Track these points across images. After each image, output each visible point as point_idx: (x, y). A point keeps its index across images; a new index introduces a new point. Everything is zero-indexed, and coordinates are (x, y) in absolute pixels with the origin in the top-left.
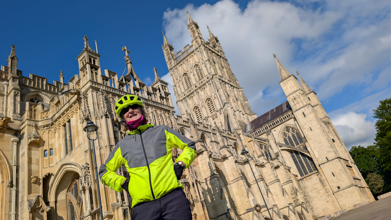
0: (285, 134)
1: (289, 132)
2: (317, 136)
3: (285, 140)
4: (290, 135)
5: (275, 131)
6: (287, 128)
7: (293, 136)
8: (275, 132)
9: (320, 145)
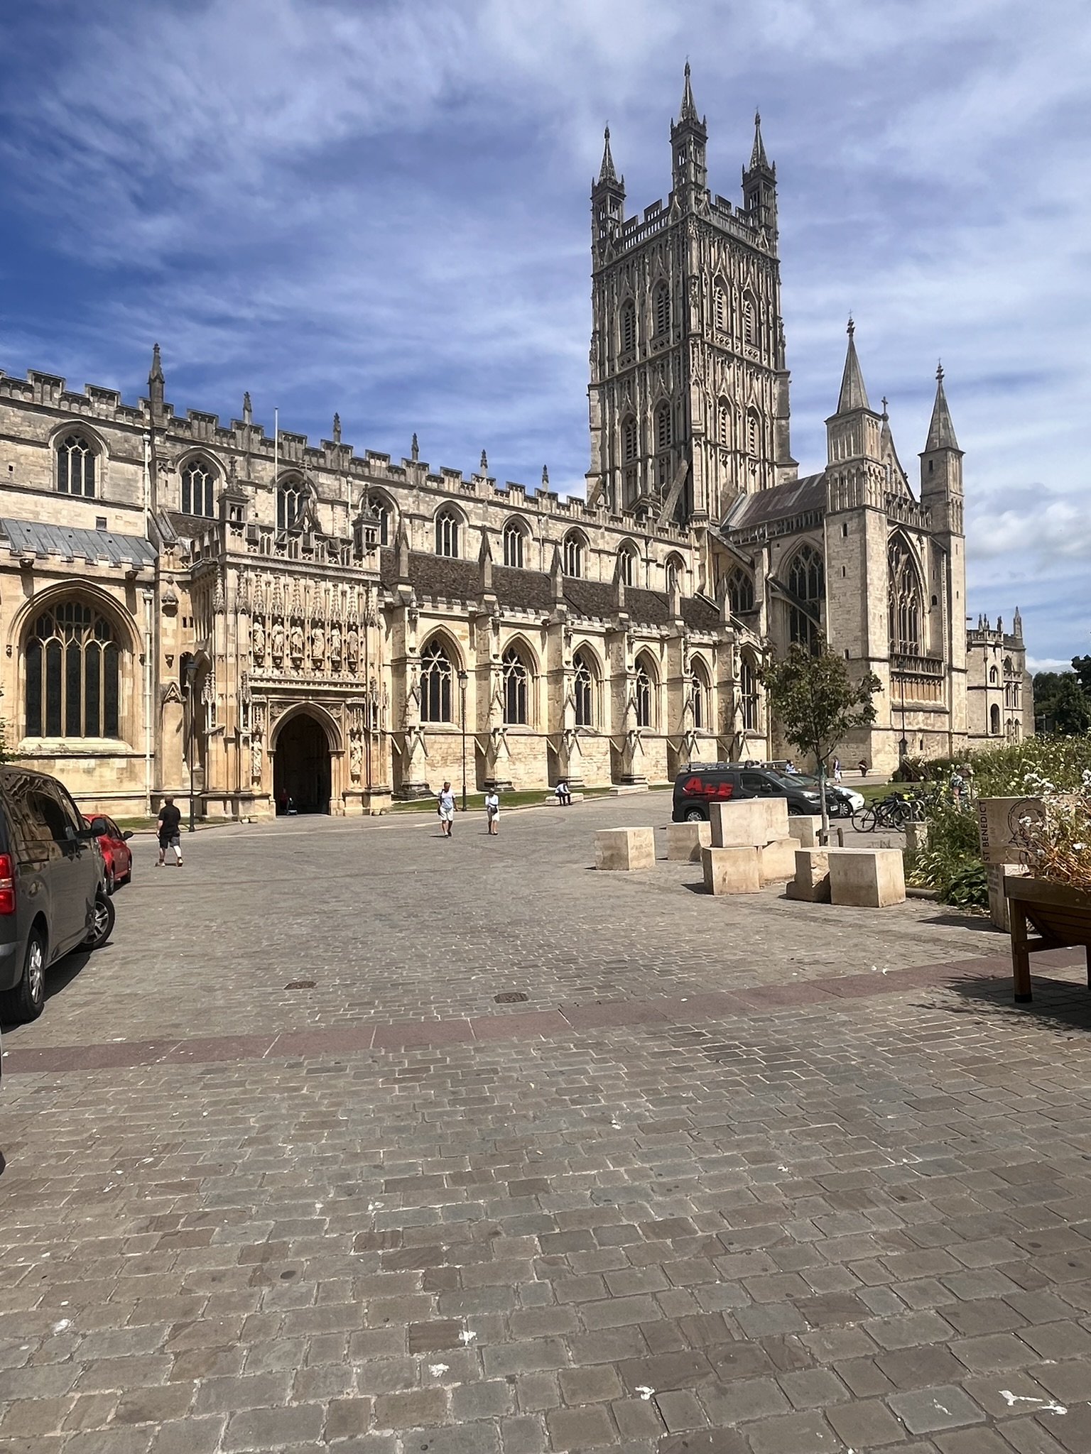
0: (797, 561)
1: (807, 559)
2: (848, 594)
3: (793, 575)
4: (807, 569)
5: (778, 546)
6: (806, 550)
7: (812, 571)
8: (776, 549)
9: (847, 616)
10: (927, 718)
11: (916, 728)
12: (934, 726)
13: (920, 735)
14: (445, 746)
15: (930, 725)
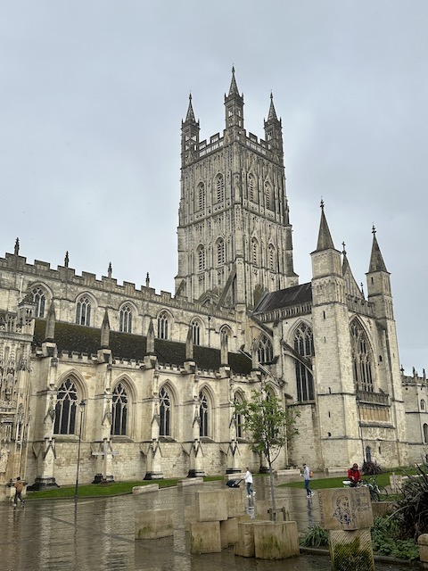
0: (298, 333)
1: (303, 332)
2: (328, 353)
3: (296, 341)
4: (304, 337)
6: (303, 326)
7: (307, 339)
8: (286, 325)
9: (329, 367)
10: (382, 432)
11: (375, 438)
12: (386, 437)
13: (378, 444)
14: (69, 451)
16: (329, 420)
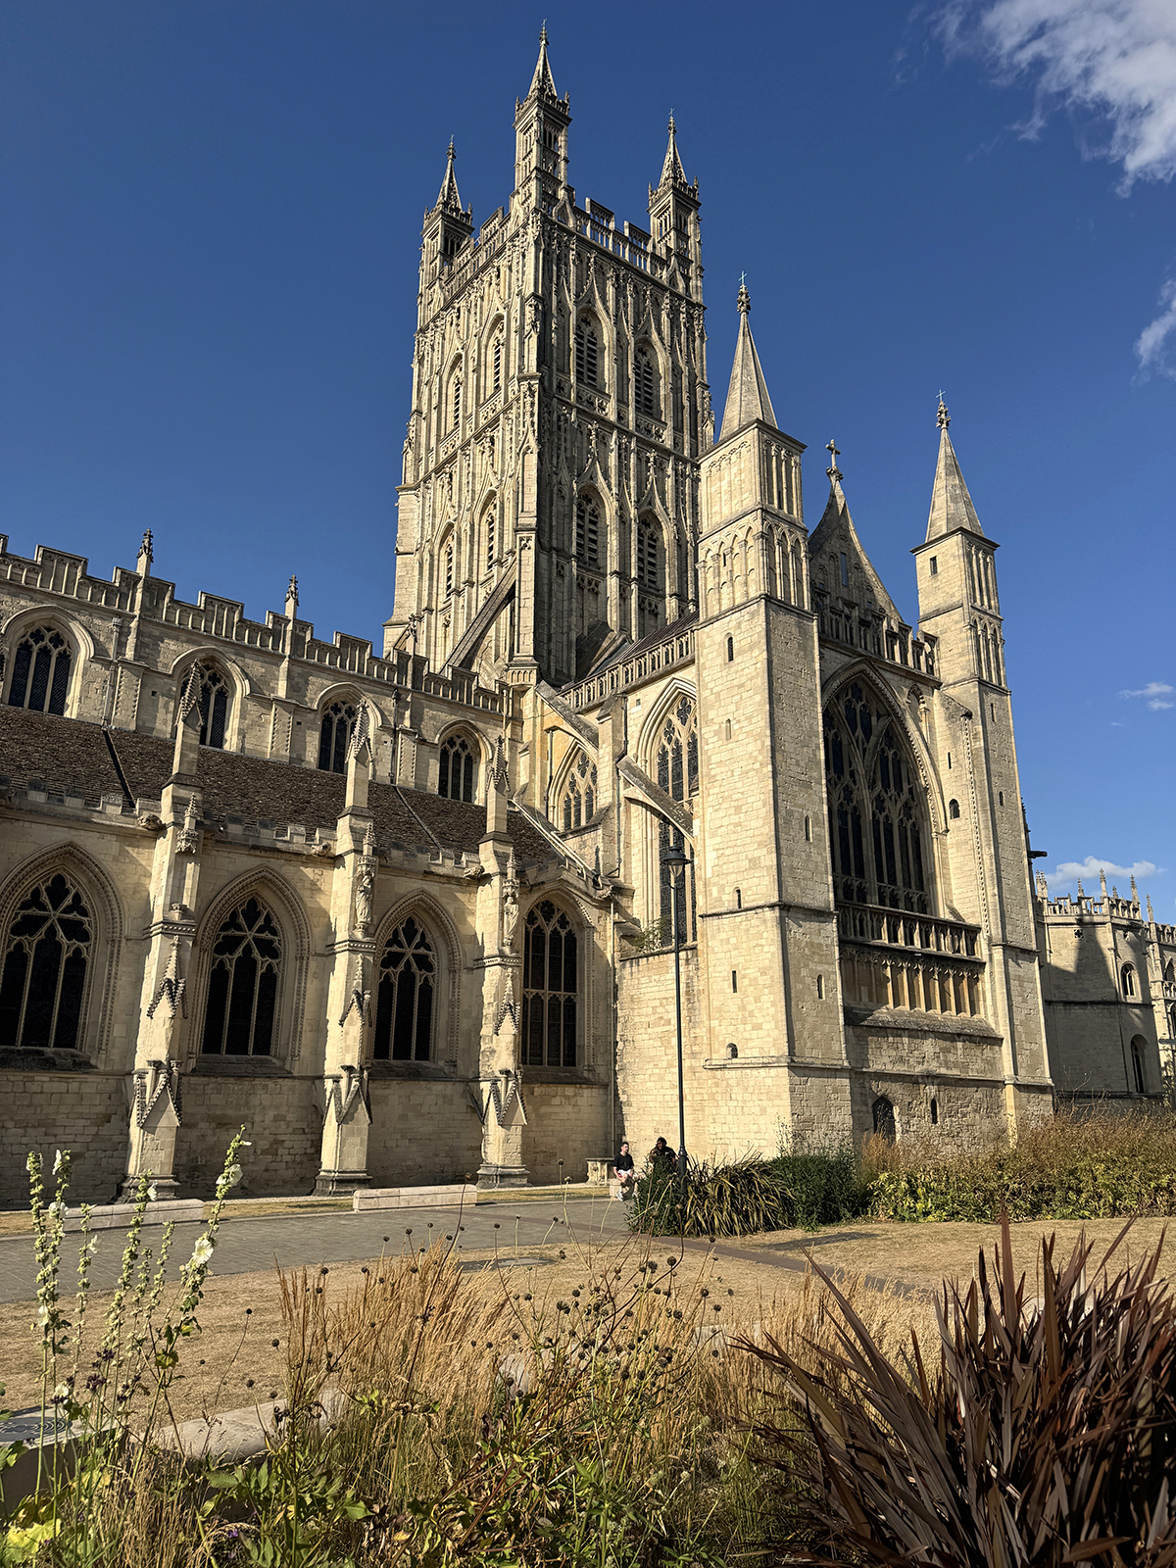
0: (669, 729)
1: (684, 723)
2: (737, 773)
3: (663, 756)
4: (684, 741)
5: (638, 702)
6: (683, 706)
7: (693, 743)
8: (636, 708)
10: (946, 1051)
11: (918, 1070)
12: (965, 1067)
13: (931, 1090)
15: (956, 1065)
16: (733, 1001)
